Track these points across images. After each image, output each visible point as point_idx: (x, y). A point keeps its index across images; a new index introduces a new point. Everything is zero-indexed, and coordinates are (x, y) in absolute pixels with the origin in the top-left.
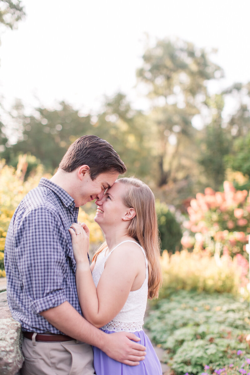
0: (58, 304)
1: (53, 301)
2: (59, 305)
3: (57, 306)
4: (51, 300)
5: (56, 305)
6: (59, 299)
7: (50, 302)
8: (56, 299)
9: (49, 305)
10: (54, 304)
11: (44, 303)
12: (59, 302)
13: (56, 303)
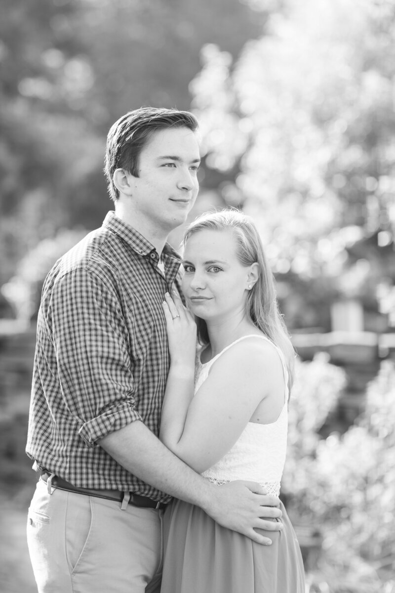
0: (121, 425)
1: (112, 420)
2: (123, 426)
3: (121, 428)
4: (108, 419)
5: (118, 427)
6: (123, 415)
7: (107, 423)
8: (117, 417)
9: (106, 427)
10: (115, 425)
11: (98, 425)
12: (124, 421)
13: (118, 422)
